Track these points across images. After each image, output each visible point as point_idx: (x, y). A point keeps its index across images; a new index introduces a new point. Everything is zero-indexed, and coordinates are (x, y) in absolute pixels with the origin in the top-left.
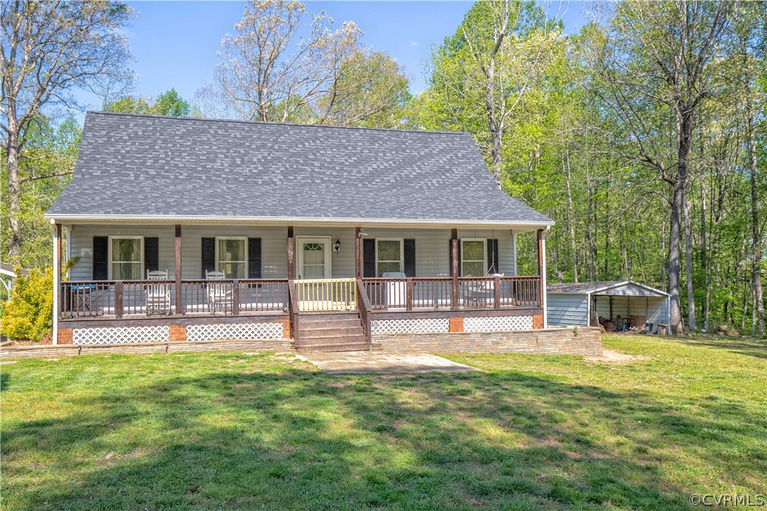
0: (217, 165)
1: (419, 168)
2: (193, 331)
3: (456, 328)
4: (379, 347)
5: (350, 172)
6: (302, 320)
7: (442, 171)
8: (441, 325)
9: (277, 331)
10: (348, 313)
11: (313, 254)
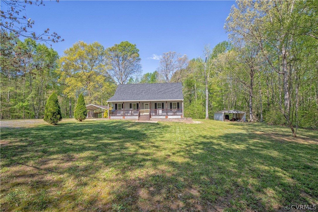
0: (135, 92)
1: (169, 90)
2: (126, 117)
3: (167, 117)
4: (151, 120)
5: (156, 92)
6: (140, 116)
7: (173, 90)
8: (164, 117)
9: (137, 117)
10: (148, 115)
11: (146, 106)
